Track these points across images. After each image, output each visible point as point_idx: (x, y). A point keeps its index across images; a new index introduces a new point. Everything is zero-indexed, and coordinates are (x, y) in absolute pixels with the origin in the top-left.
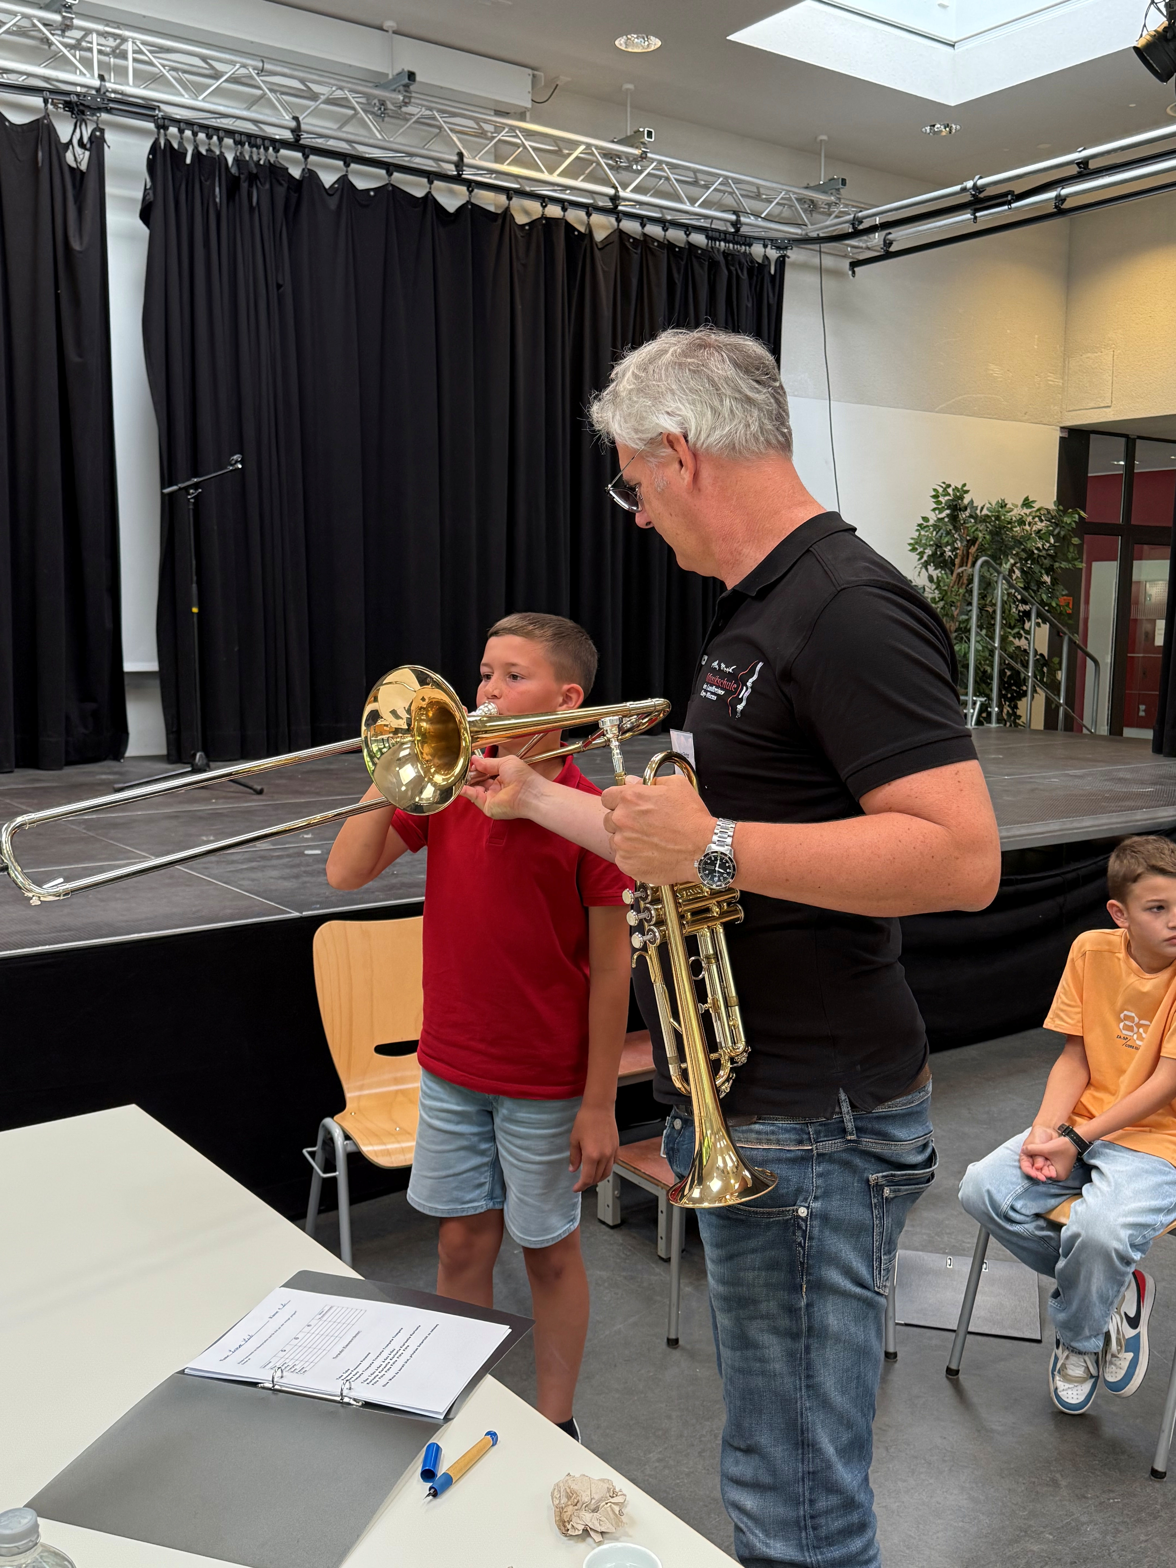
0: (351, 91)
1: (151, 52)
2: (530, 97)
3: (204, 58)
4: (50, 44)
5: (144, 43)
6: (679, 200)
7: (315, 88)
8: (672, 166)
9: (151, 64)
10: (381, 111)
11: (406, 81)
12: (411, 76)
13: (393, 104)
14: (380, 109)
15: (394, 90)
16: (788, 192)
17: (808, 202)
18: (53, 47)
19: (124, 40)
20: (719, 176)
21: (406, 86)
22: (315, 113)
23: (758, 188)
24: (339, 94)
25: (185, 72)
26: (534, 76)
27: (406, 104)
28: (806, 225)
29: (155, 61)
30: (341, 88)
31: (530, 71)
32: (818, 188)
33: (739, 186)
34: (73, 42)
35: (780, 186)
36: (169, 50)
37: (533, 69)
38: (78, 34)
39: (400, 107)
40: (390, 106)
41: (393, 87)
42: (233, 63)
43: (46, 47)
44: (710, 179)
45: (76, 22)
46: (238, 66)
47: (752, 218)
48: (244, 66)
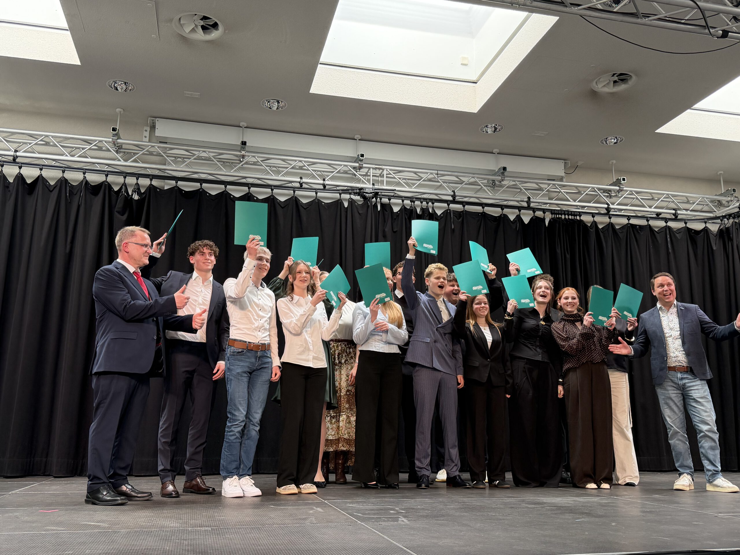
0: (477, 178)
1: (394, 173)
2: (564, 171)
3: (415, 173)
4: (355, 175)
5: (390, 170)
6: (644, 206)
7: (463, 179)
8: (637, 193)
9: (394, 178)
10: (493, 185)
11: (502, 171)
12: (505, 169)
13: (497, 181)
14: (493, 184)
15: (498, 176)
16: (703, 198)
17: (717, 202)
18: (357, 177)
19: (383, 170)
20: (664, 194)
21: (503, 173)
22: (462, 189)
23: (687, 198)
24: (472, 180)
25: (409, 179)
26: (565, 163)
27: (503, 180)
28: (715, 212)
29: (396, 177)
30: (473, 177)
31: (563, 161)
32: (721, 195)
33: (675, 198)
34: (365, 173)
35: (698, 196)
36: (400, 172)
37: (564, 160)
38: (366, 170)
39: (500, 182)
40: (497, 183)
41: (497, 175)
42: (427, 173)
43: (354, 177)
44: (659, 196)
45: (364, 165)
46: (429, 174)
47: (684, 211)
48: (432, 174)
